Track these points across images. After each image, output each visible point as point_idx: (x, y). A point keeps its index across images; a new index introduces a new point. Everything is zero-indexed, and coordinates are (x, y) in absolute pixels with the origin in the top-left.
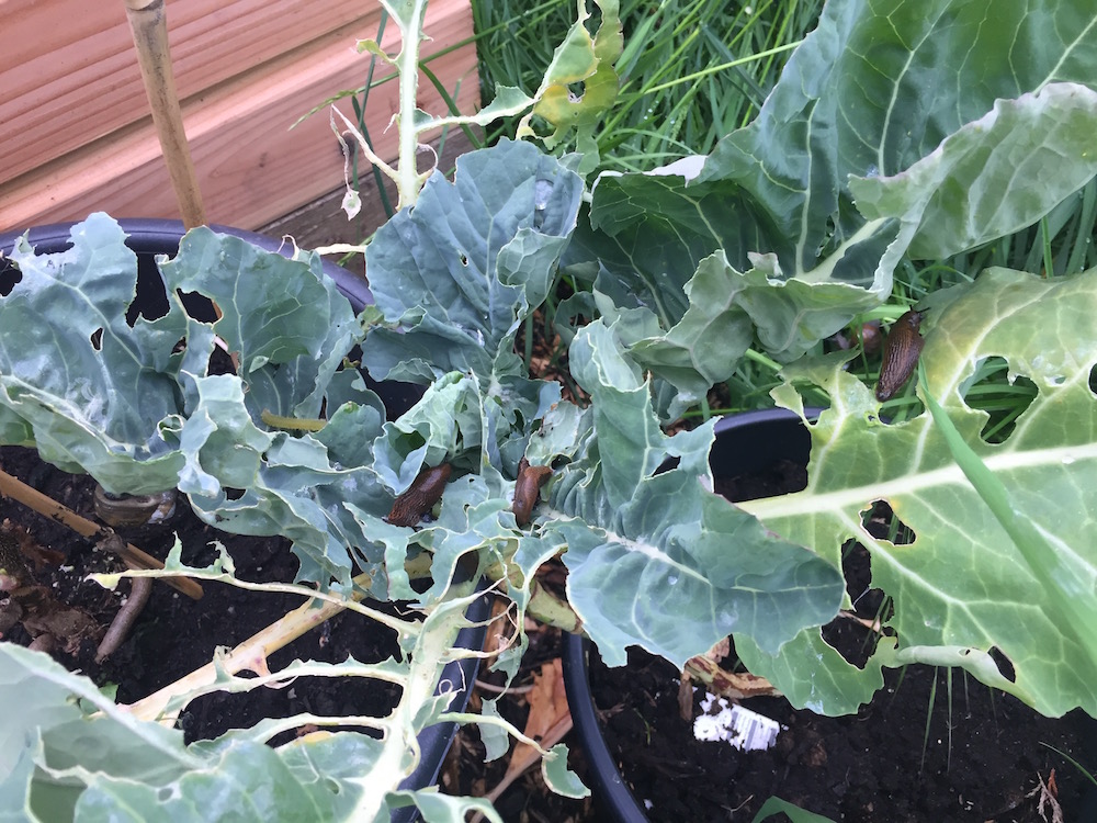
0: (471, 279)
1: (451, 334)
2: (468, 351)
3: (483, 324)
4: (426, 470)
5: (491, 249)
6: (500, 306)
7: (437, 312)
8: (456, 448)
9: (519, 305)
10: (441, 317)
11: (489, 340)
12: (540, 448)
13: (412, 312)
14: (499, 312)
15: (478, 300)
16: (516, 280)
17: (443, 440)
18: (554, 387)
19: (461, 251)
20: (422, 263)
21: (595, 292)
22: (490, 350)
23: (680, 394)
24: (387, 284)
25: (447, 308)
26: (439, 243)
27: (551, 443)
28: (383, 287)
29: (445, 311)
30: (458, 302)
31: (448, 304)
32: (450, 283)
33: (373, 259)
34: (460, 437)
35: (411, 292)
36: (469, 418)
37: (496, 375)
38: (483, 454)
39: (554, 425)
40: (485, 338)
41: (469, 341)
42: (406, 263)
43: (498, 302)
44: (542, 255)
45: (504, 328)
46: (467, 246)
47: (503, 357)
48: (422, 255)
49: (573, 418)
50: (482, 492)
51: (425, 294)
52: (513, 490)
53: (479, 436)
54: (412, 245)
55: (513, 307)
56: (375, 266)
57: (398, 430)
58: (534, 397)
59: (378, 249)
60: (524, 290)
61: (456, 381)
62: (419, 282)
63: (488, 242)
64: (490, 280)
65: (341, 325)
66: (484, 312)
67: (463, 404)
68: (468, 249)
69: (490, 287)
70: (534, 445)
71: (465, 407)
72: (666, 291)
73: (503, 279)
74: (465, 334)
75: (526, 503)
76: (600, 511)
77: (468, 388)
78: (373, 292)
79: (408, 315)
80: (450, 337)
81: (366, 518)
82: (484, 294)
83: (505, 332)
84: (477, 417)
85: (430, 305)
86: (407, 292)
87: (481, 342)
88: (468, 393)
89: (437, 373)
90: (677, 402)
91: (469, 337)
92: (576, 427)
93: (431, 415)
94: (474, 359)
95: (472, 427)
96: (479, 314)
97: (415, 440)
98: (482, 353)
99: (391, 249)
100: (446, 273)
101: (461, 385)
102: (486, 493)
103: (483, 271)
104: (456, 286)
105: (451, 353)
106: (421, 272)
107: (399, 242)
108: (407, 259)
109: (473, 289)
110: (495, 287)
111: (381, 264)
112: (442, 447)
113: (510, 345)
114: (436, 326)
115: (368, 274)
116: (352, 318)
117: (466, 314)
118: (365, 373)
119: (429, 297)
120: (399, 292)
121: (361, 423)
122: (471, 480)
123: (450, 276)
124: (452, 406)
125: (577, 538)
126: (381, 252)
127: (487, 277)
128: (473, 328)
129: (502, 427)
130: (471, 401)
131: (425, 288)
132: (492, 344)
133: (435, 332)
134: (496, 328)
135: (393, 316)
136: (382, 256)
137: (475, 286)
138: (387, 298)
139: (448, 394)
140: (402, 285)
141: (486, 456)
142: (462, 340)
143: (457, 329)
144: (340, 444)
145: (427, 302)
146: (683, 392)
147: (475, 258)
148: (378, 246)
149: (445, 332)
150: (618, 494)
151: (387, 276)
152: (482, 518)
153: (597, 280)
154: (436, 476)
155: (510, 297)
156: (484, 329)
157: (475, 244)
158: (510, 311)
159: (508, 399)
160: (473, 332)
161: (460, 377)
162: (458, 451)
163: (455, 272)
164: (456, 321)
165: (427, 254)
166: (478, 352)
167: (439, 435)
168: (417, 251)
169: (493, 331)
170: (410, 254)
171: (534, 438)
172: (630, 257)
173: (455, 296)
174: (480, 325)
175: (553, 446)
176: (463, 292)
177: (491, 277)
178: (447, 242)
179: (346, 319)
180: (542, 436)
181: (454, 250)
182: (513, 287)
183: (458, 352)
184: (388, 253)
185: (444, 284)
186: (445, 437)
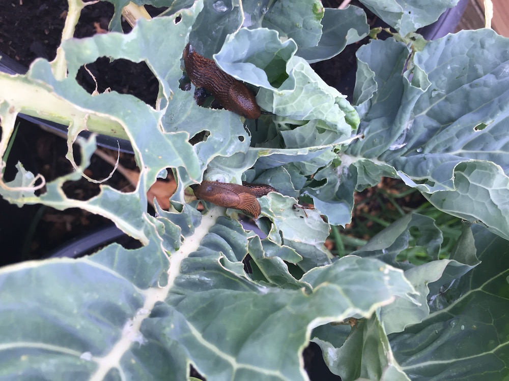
0: (458, 135)
1: (401, 118)
2: (384, 135)
3: (411, 148)
4: (251, 91)
5: (490, 154)
6: (431, 165)
7: (423, 105)
8: (282, 123)
9: (432, 184)
10: (417, 109)
11: (394, 155)
12: (281, 206)
13: (424, 78)
14: (423, 163)
15: (436, 142)
16: (460, 180)
17: (281, 107)
18: (346, 217)
19: (490, 124)
20: (476, 85)
21: (446, 262)
22: (385, 156)
23: (335, 350)
24: (453, 55)
25: (428, 114)
26: (500, 101)
27: (287, 216)
28: (450, 49)
29: (424, 113)
30: (434, 124)
31: (432, 115)
32: (453, 115)
33: (479, 37)
34: (292, 127)
35: (444, 78)
36: (311, 135)
37: (360, 162)
38: (271, 150)
39: (305, 218)
40: (397, 151)
41: (395, 135)
42: (475, 70)
43: (435, 163)
44: (491, 210)
45: (407, 168)
46: (496, 130)
47: (376, 168)
48: (485, 84)
49: (312, 238)
50: (226, 149)
51: (443, 92)
52: (227, 181)
53: (294, 145)
54: (496, 74)
55: (430, 178)
56: (472, 39)
57: (289, 57)
58: (340, 197)
59: (489, 42)
60: (448, 189)
61: (348, 120)
62: (455, 84)
63: (498, 151)
64: (458, 154)
65: (411, 15)
66: (423, 149)
67: (325, 129)
68: (492, 131)
69: (451, 154)
70: (284, 201)
71: (322, 131)
72: (446, 327)
73: (461, 167)
74: (401, 132)
75: (212, 195)
76: (195, 277)
77: (341, 133)
78: (445, 37)
79: (421, 74)
80: (398, 117)
81: (187, 24)
82: (442, 149)
83: (403, 170)
84: (312, 142)
85: (431, 97)
86: (444, 74)
87: (393, 147)
88: (334, 132)
89: (363, 107)
90: (327, 346)
91: (398, 135)
92: (303, 241)
93: (307, 93)
94: (377, 141)
95: (303, 139)
96: (421, 144)
97: (279, 77)
98: (382, 148)
99: (490, 54)
100: (466, 109)
101: (342, 125)
102: (226, 154)
103: (467, 146)
104: (451, 120)
105: (383, 119)
106: (466, 86)
107: (498, 61)
108: (480, 71)
109: (448, 137)
110: (451, 159)
111: (475, 46)
112: (274, 106)
113: (390, 174)
114: (409, 103)
115: (464, 32)
116: (418, 26)
117: (421, 132)
118: (366, 41)
119: (439, 96)
120: (445, 67)
121: (304, 26)
122: (241, 139)
123: (461, 114)
124: (320, 117)
125: (147, 259)
126: (487, 45)
127: (460, 151)
128: (408, 138)
129: (307, 168)
130: (329, 136)
131: (448, 92)
132: (390, 157)
133: (404, 102)
134: (407, 161)
135: (420, 61)
136: (483, 46)
137: (451, 140)
138: (439, 54)
139: (332, 112)
140: (452, 69)
141: (267, 152)
142: (395, 128)
143: (406, 124)
144: (282, 6)
145: (434, 94)
146: (337, 353)
147: (481, 139)
148: (493, 41)
149: (404, 111)
150: (201, 306)
151: (462, 53)
152: (177, 149)
153: (458, 264)
154: (246, 104)
155: (442, 176)
156: (406, 150)
157: (497, 139)
158: (424, 174)
159: (339, 173)
160: (403, 138)
161: (352, 124)
162: (280, 125)
163: (467, 118)
164: (415, 122)
165: (486, 89)
166: (383, 144)
167: (287, 103)
168: (491, 79)
169: (404, 158)
170: (485, 74)
171: (292, 200)
172: (480, 289)
173: (439, 121)
174: (410, 145)
175: (284, 219)
176: (444, 128)
177: (460, 155)
178: (501, 108)
179: (416, 20)
180: (294, 208)
181: (492, 116)
182: (453, 178)
183: (384, 126)
184: (486, 52)
185: (453, 109)
186: (284, 109)
